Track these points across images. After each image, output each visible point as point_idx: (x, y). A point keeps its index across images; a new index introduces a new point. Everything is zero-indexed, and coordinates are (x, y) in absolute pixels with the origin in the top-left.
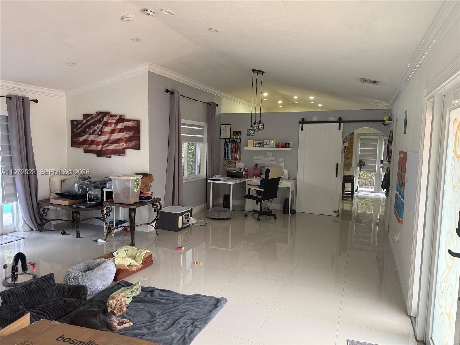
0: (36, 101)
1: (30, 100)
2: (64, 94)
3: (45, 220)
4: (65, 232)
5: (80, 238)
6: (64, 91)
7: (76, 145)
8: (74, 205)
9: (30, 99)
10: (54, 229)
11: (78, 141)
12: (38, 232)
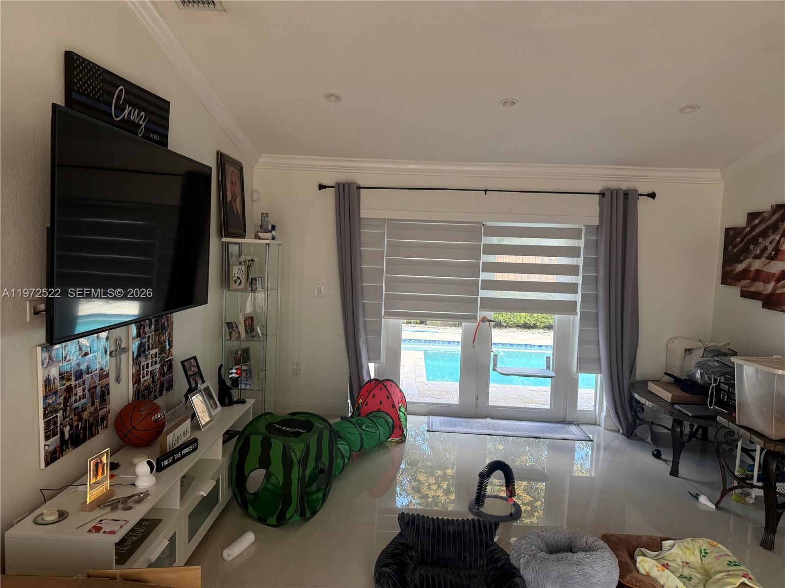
0: (652, 196)
1: (641, 195)
2: (719, 175)
3: (639, 418)
4: (661, 455)
5: (678, 477)
6: (719, 170)
7: (729, 280)
8: (676, 404)
9: (640, 192)
10: (650, 441)
11: (734, 271)
12: (624, 437)
